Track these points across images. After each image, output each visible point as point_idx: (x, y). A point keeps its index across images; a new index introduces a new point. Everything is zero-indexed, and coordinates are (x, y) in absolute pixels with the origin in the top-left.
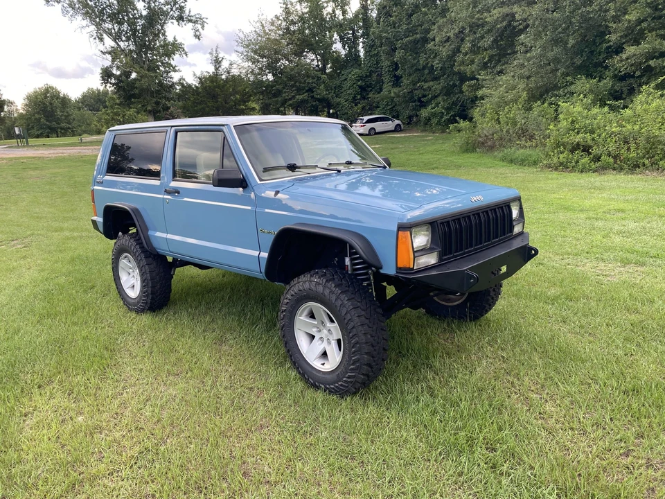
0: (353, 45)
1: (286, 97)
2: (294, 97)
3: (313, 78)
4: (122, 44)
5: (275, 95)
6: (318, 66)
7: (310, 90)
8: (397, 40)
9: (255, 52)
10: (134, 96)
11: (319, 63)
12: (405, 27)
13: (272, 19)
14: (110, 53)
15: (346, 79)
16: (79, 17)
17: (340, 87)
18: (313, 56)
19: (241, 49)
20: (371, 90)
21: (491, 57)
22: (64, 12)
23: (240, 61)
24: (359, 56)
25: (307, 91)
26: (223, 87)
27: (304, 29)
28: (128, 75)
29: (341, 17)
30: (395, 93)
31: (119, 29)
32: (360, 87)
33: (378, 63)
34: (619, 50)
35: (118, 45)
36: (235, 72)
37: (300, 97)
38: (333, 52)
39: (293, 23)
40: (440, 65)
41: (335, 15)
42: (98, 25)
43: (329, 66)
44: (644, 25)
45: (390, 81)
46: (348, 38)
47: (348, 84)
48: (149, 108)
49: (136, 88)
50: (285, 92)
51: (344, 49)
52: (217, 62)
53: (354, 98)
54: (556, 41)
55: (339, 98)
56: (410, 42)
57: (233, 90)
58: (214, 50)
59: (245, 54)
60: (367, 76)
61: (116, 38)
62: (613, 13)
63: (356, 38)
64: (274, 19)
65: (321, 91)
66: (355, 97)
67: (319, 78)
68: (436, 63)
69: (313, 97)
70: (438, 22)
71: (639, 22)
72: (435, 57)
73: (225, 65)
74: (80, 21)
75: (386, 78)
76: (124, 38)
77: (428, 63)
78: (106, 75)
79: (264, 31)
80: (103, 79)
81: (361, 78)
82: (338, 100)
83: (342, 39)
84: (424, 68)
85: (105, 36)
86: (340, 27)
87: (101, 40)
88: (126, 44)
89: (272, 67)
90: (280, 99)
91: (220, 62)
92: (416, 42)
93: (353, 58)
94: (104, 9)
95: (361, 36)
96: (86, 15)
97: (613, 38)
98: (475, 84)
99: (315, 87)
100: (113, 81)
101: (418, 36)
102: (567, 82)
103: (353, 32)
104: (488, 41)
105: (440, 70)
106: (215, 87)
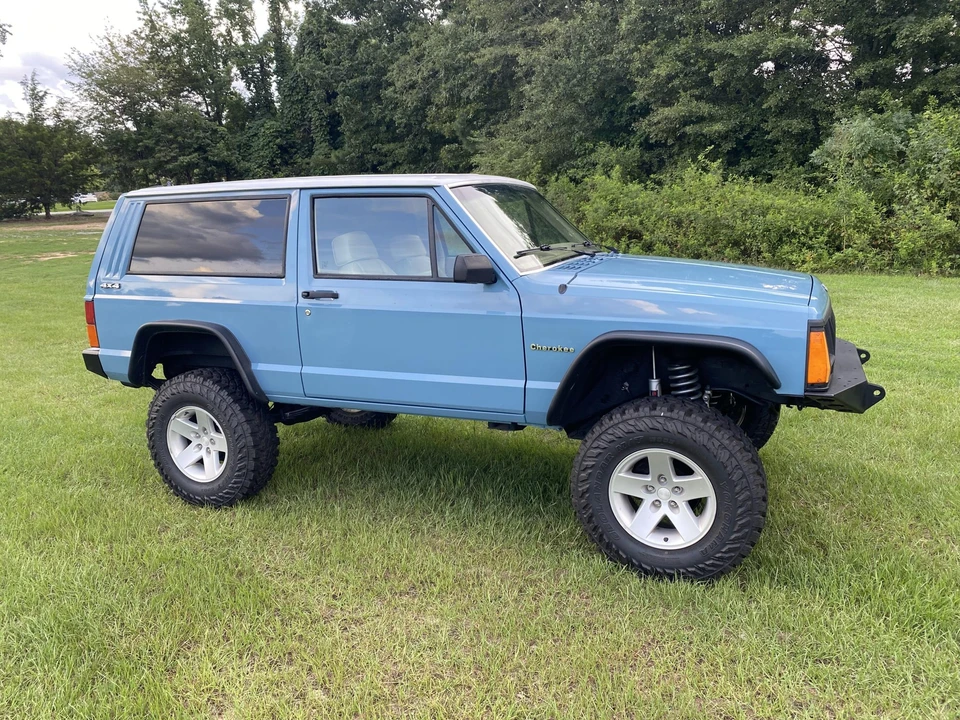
0: (262, 84)
1: (162, 159)
2: (175, 159)
3: (205, 131)
5: (141, 156)
6: (207, 113)
7: (201, 149)
8: (338, 82)
9: (101, 85)
11: (209, 108)
12: (347, 64)
13: (129, 37)
15: (256, 135)
17: (248, 146)
18: (200, 99)
19: (77, 80)
20: (296, 153)
21: (477, 113)
23: (77, 99)
24: (273, 102)
25: (196, 150)
26: (50, 138)
27: (180, 54)
29: (241, 42)
30: (337, 157)
32: (280, 147)
33: (303, 113)
34: (645, 110)
36: (69, 115)
37: (185, 159)
38: (232, 93)
39: (163, 45)
40: (404, 120)
41: (231, 38)
43: (225, 113)
44: (676, 82)
45: (325, 141)
46: (254, 74)
47: (262, 142)
50: (160, 151)
51: (249, 89)
52: (36, 98)
53: (271, 163)
54: (571, 97)
55: (248, 161)
56: (356, 86)
57: (69, 143)
58: (29, 78)
59: (86, 87)
60: (288, 132)
62: (638, 65)
63: (265, 74)
64: (132, 36)
65: (219, 151)
66: (273, 160)
67: (215, 131)
68: (398, 117)
69: (206, 159)
70: (397, 59)
71: (670, 78)
72: (395, 108)
73: (50, 103)
75: (318, 136)
77: (385, 117)
79: (116, 54)
81: (280, 134)
82: (248, 165)
83: (244, 74)
84: (379, 123)
86: (241, 56)
89: (129, 110)
90: (151, 161)
91: (42, 98)
92: (364, 86)
93: (263, 102)
95: (275, 73)
97: (640, 96)
98: (457, 149)
99: (208, 145)
101: (368, 78)
102: (585, 150)
103: (262, 66)
104: (473, 90)
105: (405, 127)
106: (36, 139)
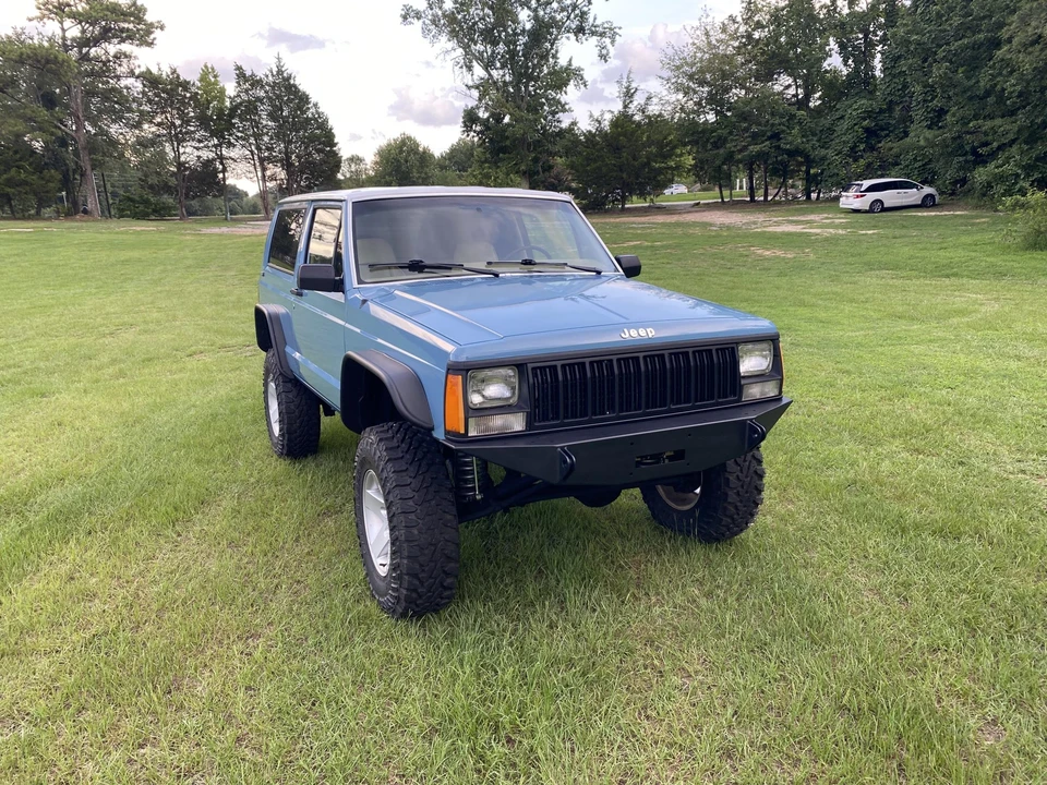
0: (862, 57)
1: (733, 149)
2: (745, 148)
3: (782, 117)
4: (495, 73)
5: (716, 146)
6: (796, 95)
7: (776, 136)
8: (940, 46)
9: (691, 77)
10: (504, 150)
11: (800, 91)
12: (956, 21)
13: (724, 24)
14: (477, 87)
15: (842, 117)
16: (444, 38)
17: (831, 130)
18: (790, 81)
19: (667, 73)
20: (887, 135)
22: (425, 31)
23: (665, 93)
24: (874, 76)
25: (769, 138)
26: (633, 133)
27: (777, 36)
28: (499, 119)
29: (846, 11)
30: (926, 139)
31: (493, 52)
32: (867, 130)
33: (905, 86)
35: (490, 75)
36: (653, 109)
37: (755, 149)
38: (826, 71)
39: (759, 25)
40: (1019, 88)
41: (835, 9)
42: (466, 47)
43: (817, 95)
45: (926, 119)
46: (855, 47)
47: (845, 124)
48: (523, 168)
49: (507, 138)
50: (732, 140)
51: (846, 65)
52: (629, 94)
53: (853, 149)
55: (827, 149)
56: (964, 48)
57: (648, 137)
58: (625, 77)
59: (673, 81)
60: (881, 111)
61: (488, 66)
63: (870, 45)
64: (726, 22)
65: (794, 138)
66: (855, 146)
67: (792, 117)
68: (1011, 85)
69: (778, 147)
70: (1020, 8)
72: (1011, 73)
73: (639, 100)
74: (445, 42)
75: (918, 114)
76: (498, 65)
77: (996, 85)
78: (470, 118)
79: (709, 43)
80: (466, 126)
81: (869, 114)
82: (823, 152)
83: (842, 47)
84: (988, 93)
85: (475, 63)
86: (842, 28)
87: (470, 68)
88: (501, 72)
89: (715, 100)
90: (722, 151)
91: (632, 94)
92: (976, 46)
93: (860, 81)
94: (475, 23)
95: (880, 42)
96: (454, 34)
99: (783, 131)
100: (478, 128)
101: (981, 36)
103: (866, 36)
105: (1018, 97)
106: (619, 134)
